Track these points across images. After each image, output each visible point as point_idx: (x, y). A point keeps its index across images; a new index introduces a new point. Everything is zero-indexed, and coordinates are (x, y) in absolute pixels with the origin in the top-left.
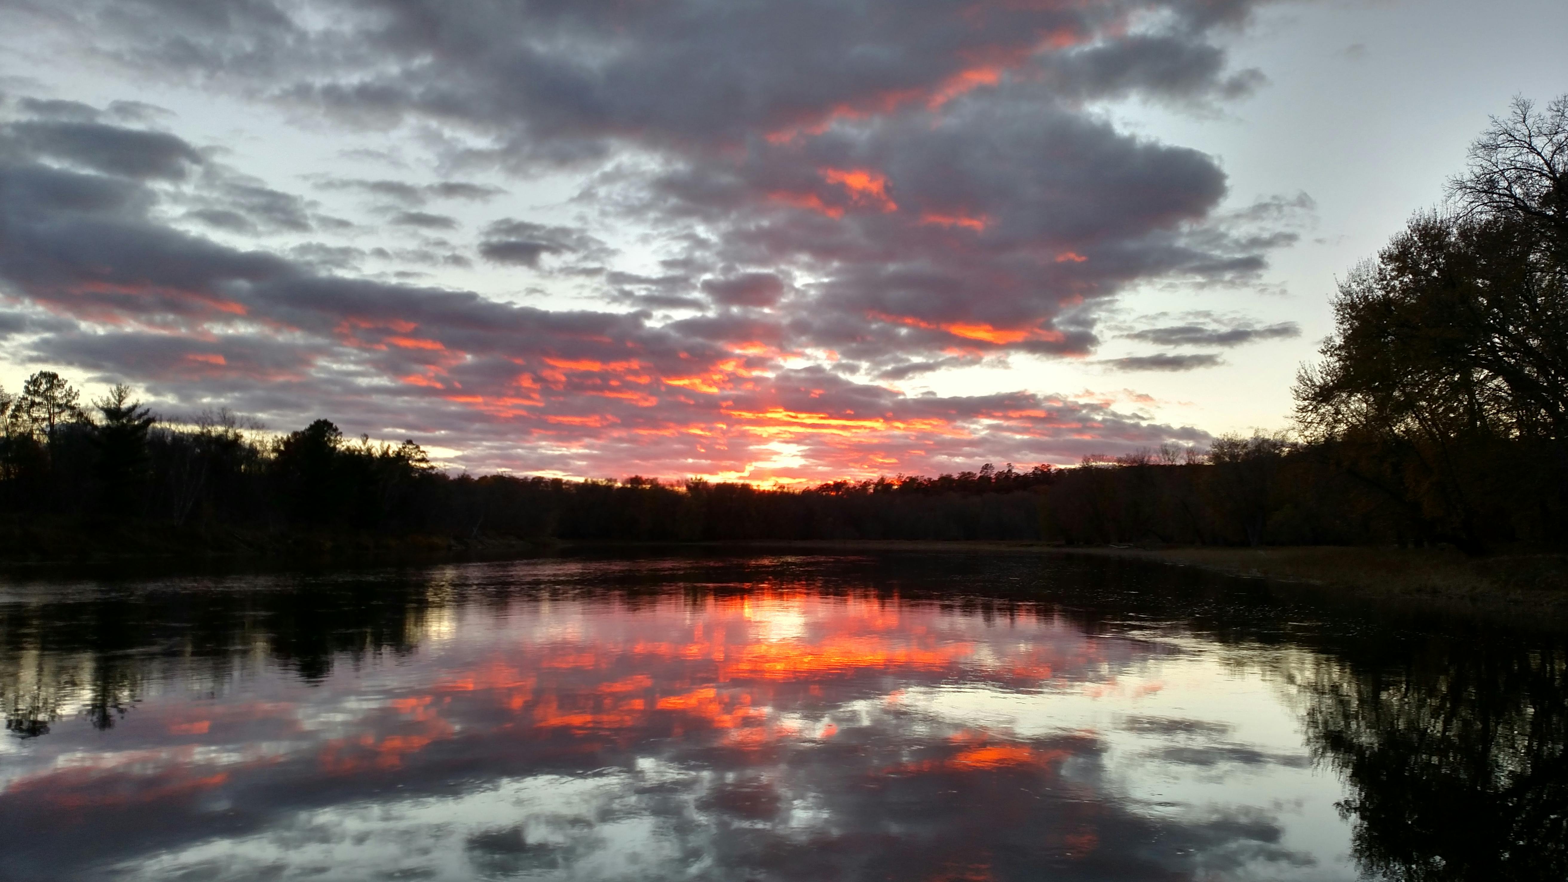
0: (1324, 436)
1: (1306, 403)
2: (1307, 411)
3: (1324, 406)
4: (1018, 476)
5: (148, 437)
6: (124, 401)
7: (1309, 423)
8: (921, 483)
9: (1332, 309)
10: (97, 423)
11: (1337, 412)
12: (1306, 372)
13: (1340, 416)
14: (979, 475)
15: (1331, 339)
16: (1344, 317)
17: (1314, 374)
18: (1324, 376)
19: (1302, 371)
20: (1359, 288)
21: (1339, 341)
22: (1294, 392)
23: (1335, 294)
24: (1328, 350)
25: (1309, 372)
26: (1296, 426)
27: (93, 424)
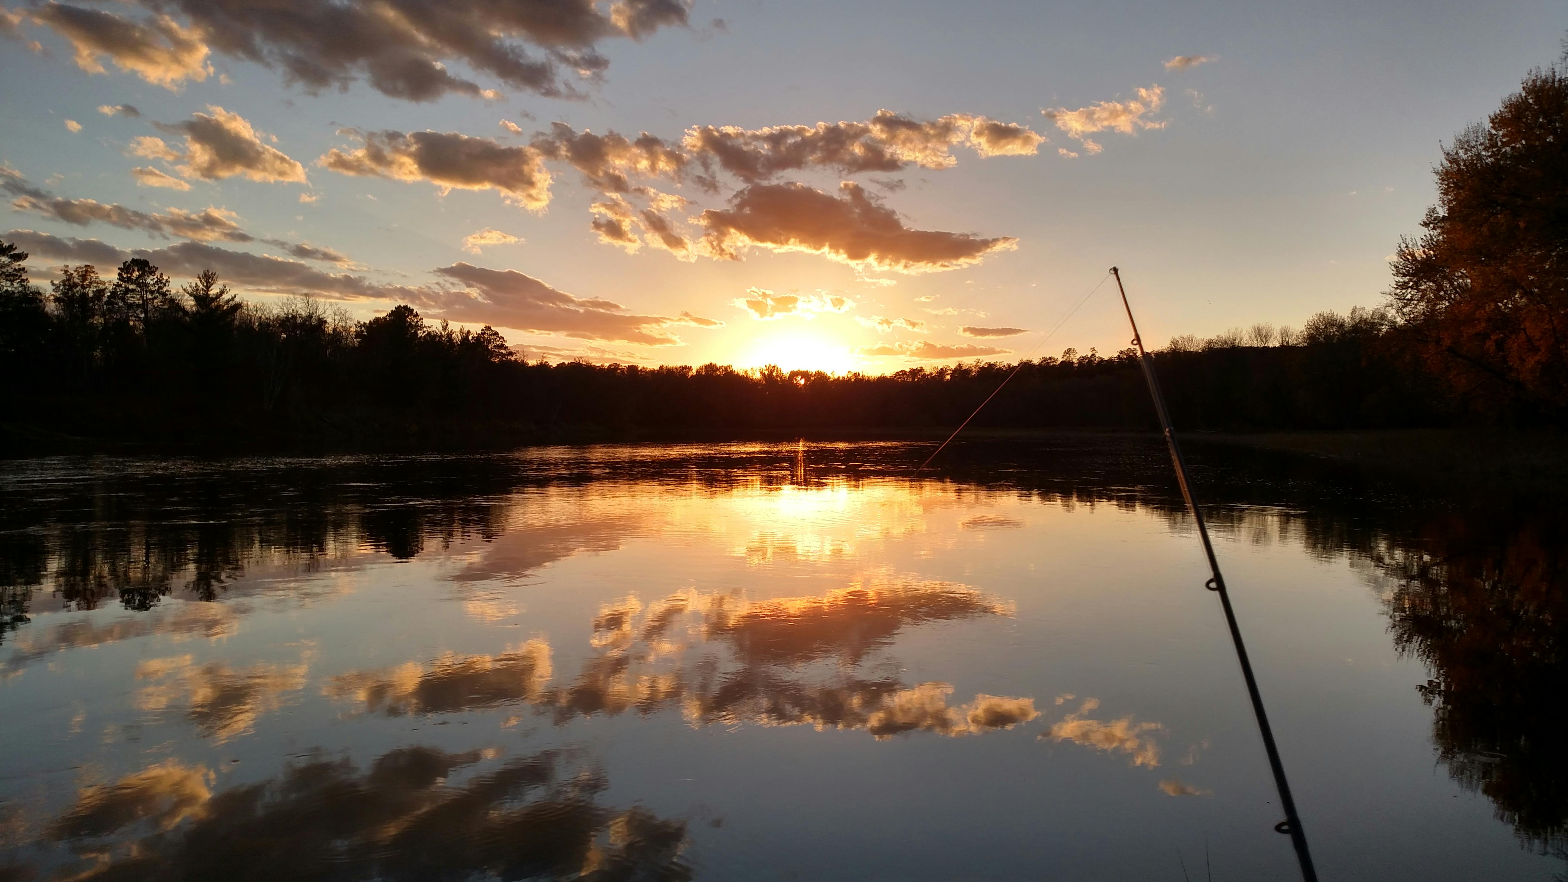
0: (1424, 314)
1: (1406, 279)
2: (1408, 288)
3: (1425, 283)
4: (1102, 360)
5: (237, 322)
6: (212, 288)
7: (1408, 300)
8: (1000, 369)
9: (1436, 178)
10: (188, 308)
11: (1440, 287)
12: (1407, 247)
13: (1442, 293)
14: (1060, 360)
15: (1433, 210)
16: (1449, 187)
17: (1415, 249)
18: (1426, 250)
19: (1403, 246)
20: (1466, 156)
21: (1442, 212)
22: (1393, 268)
23: (1439, 161)
24: (1431, 223)
25: (1410, 246)
26: (1394, 302)
27: (184, 308)
